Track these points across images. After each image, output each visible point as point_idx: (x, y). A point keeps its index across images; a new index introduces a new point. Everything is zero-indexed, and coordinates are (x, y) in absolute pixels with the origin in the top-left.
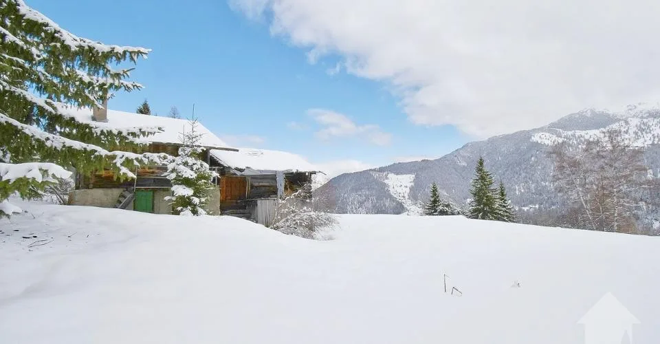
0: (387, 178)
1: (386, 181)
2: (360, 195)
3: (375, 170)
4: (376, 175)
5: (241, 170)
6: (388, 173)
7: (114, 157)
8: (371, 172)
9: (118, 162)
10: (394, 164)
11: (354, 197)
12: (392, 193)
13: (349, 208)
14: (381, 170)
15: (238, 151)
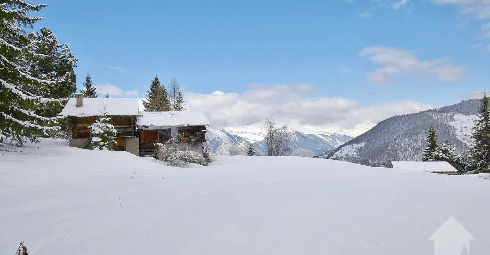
0: (452, 119)
1: (451, 124)
2: (416, 141)
3: (435, 110)
4: (436, 117)
5: (146, 127)
6: (454, 114)
7: (43, 129)
8: (430, 114)
9: (44, 130)
10: (463, 102)
11: (406, 143)
12: (459, 137)
13: (401, 155)
14: (444, 110)
15: (143, 116)
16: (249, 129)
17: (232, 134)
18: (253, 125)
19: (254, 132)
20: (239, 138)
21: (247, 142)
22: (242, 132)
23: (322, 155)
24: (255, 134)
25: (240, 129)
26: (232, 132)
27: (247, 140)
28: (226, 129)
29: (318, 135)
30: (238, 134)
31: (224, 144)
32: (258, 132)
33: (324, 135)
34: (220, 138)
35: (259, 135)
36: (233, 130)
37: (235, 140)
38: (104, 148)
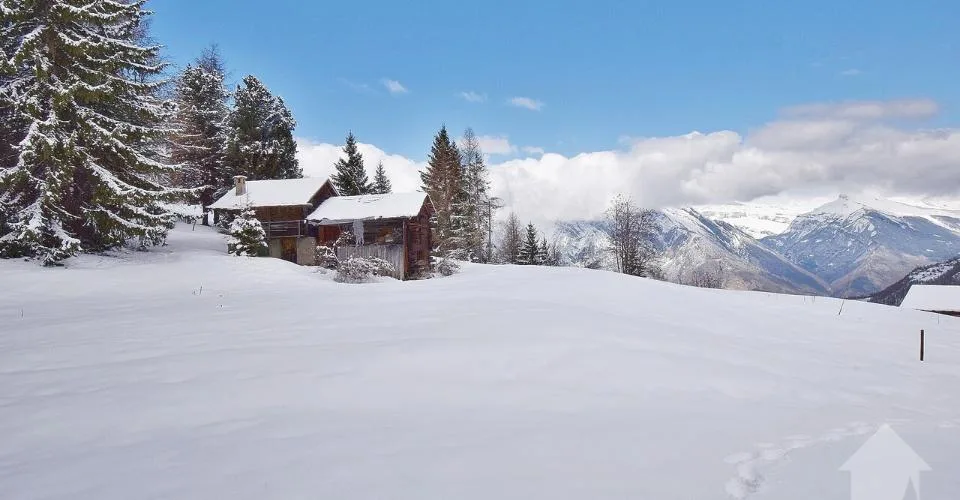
16: (751, 207)
17: (712, 219)
18: (761, 199)
19: (763, 213)
20: (728, 227)
21: (748, 236)
22: (736, 215)
23: (937, 265)
24: (766, 218)
25: (730, 209)
26: (713, 214)
27: (747, 232)
28: (700, 209)
29: (931, 219)
30: (726, 221)
31: (695, 240)
32: (772, 214)
33: (947, 219)
34: (686, 229)
35: (774, 220)
36: (716, 212)
37: (718, 232)
38: (244, 253)
